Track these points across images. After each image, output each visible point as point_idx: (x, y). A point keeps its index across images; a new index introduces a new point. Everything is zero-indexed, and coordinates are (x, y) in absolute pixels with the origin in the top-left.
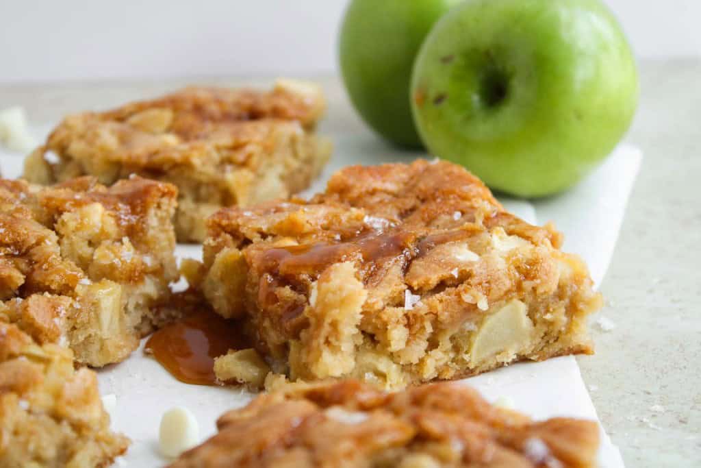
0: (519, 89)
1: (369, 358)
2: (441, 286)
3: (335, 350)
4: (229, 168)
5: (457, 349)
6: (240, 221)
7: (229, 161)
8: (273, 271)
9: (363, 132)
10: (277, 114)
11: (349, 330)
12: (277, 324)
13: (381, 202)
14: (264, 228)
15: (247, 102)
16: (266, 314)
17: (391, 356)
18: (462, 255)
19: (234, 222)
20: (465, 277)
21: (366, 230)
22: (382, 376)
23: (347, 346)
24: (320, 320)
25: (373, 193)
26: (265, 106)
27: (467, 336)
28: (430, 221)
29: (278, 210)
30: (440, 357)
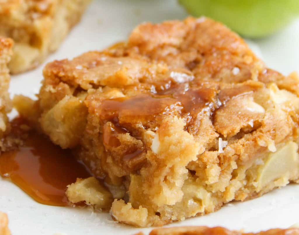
1: (191, 189)
2: (242, 133)
3: (171, 186)
5: (248, 178)
6: (75, 74)
7: (34, 10)
8: (113, 120)
13: (170, 55)
14: (95, 81)
17: (206, 186)
19: (69, 74)
20: (258, 126)
21: (174, 84)
22: (199, 201)
23: (179, 182)
27: (256, 169)
28: (214, 74)
29: (98, 63)
30: (238, 184)
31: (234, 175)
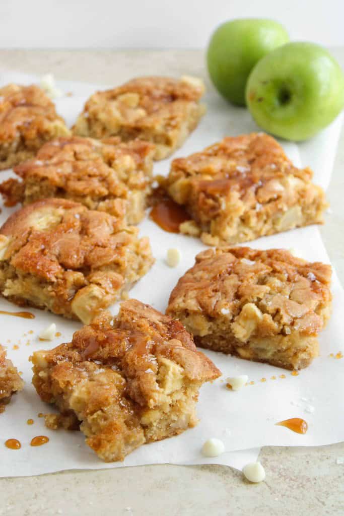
0: (295, 99)
1: (242, 229)
2: (270, 201)
3: (231, 226)
4: (169, 128)
5: (274, 223)
7: (169, 125)
8: (204, 192)
9: (216, 95)
10: (185, 98)
11: (236, 220)
12: (207, 213)
13: (240, 155)
14: (197, 170)
15: (170, 88)
16: (201, 209)
17: (250, 227)
18: (277, 186)
20: (279, 197)
22: (246, 235)
23: (235, 225)
24: (225, 216)
25: (236, 150)
26: (179, 92)
27: (278, 219)
28: (262, 167)
29: (200, 160)
30: (268, 227)
31: (265, 222)
